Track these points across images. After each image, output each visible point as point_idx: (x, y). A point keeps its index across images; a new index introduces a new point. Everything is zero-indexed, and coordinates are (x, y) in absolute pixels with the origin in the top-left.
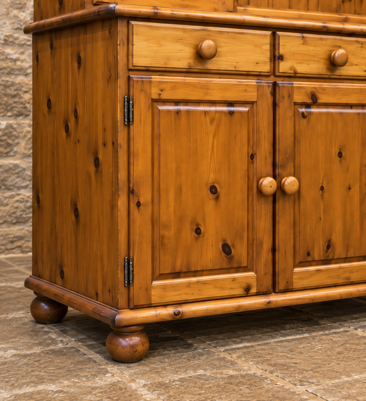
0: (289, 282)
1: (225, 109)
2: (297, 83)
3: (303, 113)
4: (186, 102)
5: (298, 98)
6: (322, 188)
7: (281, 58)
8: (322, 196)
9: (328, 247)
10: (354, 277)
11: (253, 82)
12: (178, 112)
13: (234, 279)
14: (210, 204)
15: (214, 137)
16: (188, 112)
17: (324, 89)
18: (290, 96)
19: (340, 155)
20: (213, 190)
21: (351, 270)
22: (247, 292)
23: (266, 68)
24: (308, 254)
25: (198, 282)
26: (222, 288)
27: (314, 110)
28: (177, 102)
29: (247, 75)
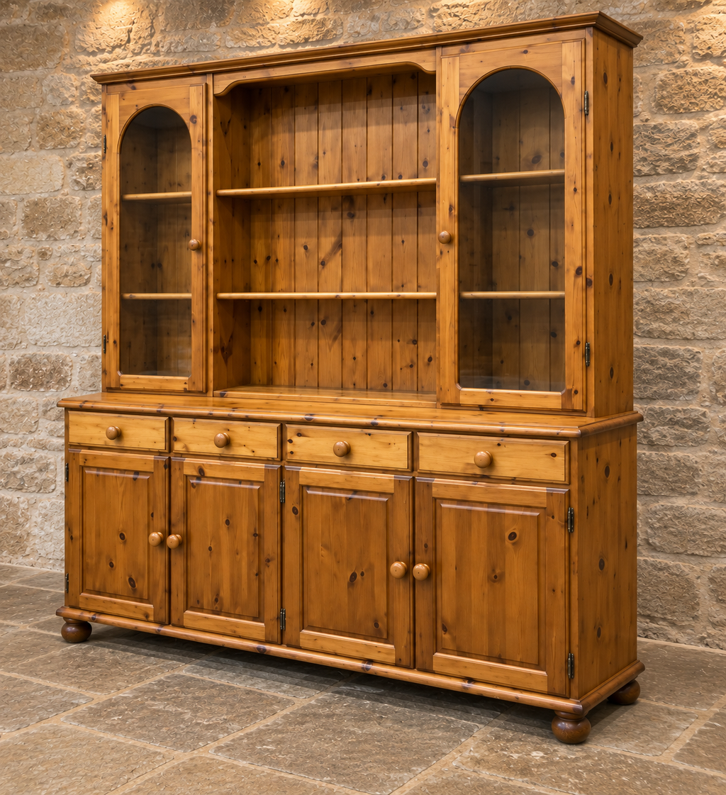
0: (181, 619)
1: (132, 476)
2: (187, 460)
3: (192, 484)
4: (105, 469)
5: (187, 471)
6: (210, 549)
7: (176, 439)
8: (210, 555)
9: (216, 600)
10: (240, 631)
11: (151, 457)
12: (98, 475)
13: (136, 607)
14: (120, 547)
15: (123, 496)
16: (104, 476)
17: (211, 465)
18: (181, 469)
19: (227, 522)
20: (122, 536)
21: (237, 625)
22: (146, 618)
23: (161, 446)
24: (198, 602)
25: (111, 602)
26: (126, 610)
27: (203, 482)
28: (99, 469)
29: (149, 452)
